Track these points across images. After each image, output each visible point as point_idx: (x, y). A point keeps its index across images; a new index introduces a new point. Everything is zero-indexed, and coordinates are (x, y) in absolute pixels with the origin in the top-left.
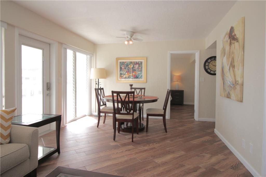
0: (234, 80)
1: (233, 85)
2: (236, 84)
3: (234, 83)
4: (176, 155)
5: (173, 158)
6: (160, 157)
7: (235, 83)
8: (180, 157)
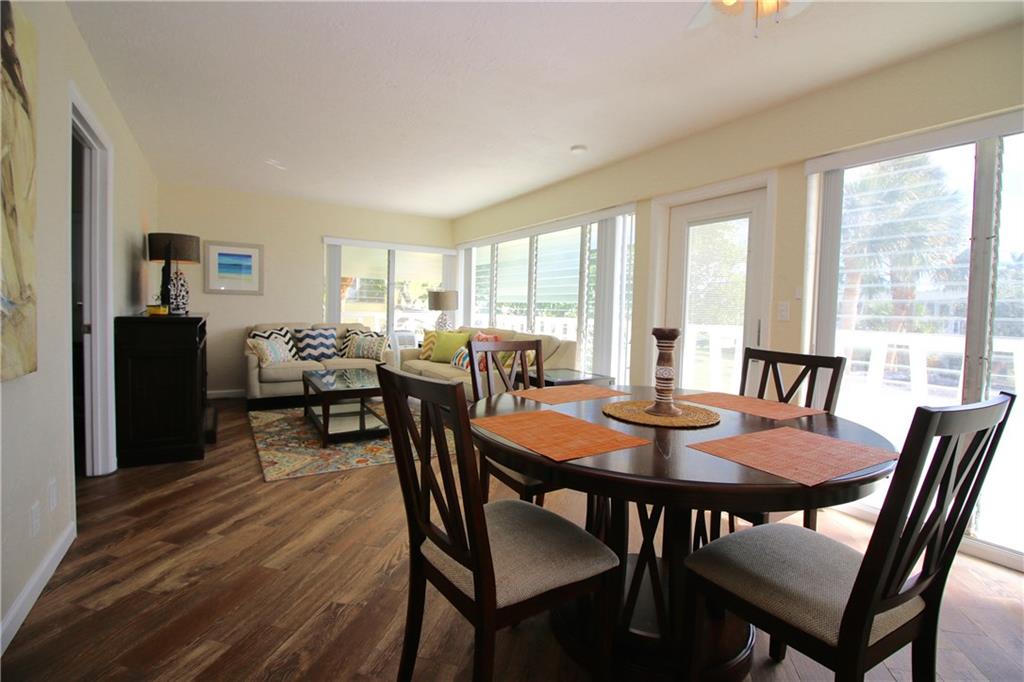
0: (13, 280)
1: (12, 303)
2: (22, 298)
3: (15, 293)
4: (296, 545)
5: (302, 534)
6: (342, 524)
7: (21, 294)
8: (282, 545)
